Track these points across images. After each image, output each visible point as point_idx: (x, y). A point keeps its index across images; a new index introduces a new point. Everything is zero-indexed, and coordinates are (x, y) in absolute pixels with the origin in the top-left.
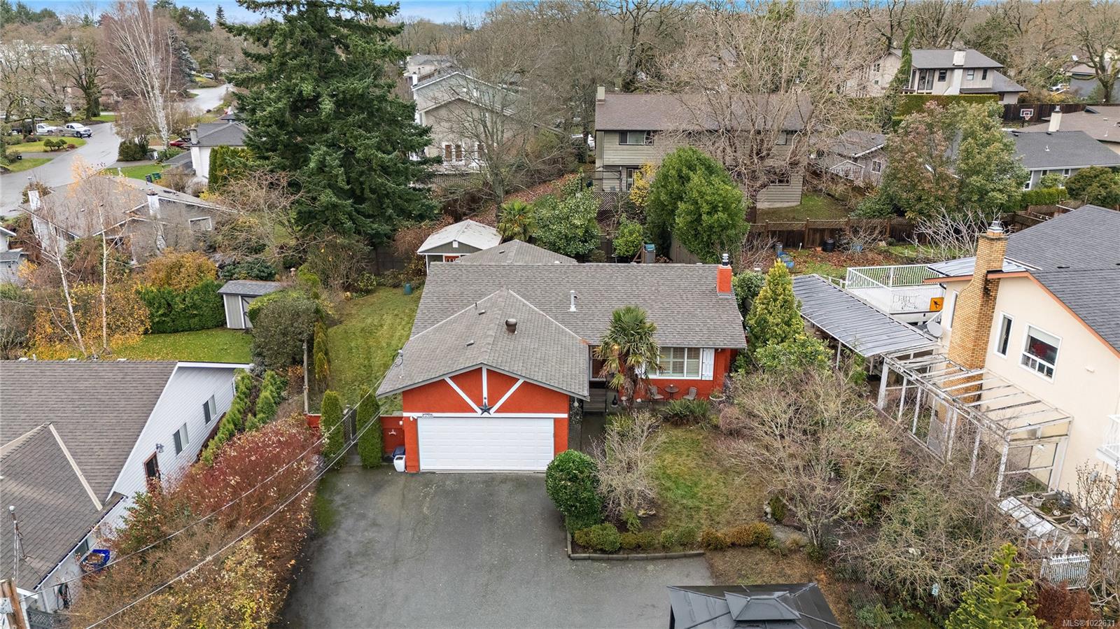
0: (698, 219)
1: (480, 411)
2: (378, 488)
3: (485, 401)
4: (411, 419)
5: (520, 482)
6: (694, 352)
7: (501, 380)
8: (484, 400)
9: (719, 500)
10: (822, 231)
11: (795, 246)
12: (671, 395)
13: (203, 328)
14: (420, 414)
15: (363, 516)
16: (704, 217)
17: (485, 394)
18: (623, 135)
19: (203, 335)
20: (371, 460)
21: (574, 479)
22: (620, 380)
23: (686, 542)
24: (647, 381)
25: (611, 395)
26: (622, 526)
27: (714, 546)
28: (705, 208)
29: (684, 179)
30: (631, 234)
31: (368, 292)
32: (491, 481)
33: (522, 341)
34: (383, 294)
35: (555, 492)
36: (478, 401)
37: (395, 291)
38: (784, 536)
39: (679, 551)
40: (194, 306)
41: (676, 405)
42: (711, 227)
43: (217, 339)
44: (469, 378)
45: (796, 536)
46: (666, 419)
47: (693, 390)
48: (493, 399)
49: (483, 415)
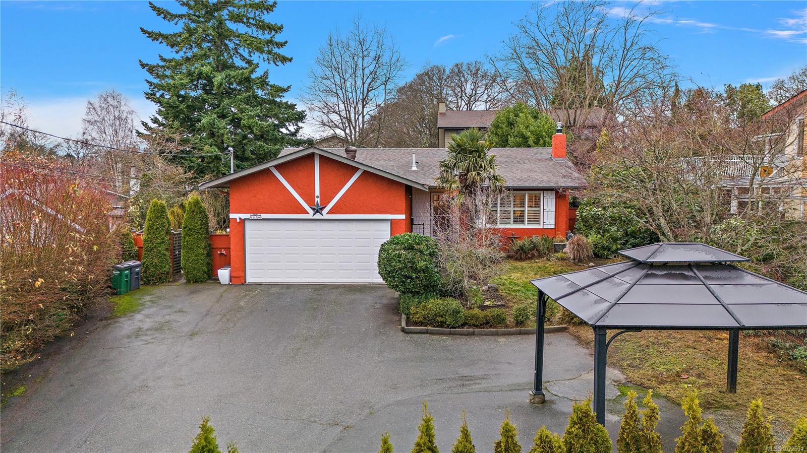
1: (311, 212)
3: (318, 200)
4: (238, 221)
5: (353, 289)
6: (535, 200)
8: (316, 199)
14: (247, 216)
17: (317, 193)
20: (195, 272)
36: (310, 200)
44: (300, 169)
48: (326, 198)
49: (315, 217)
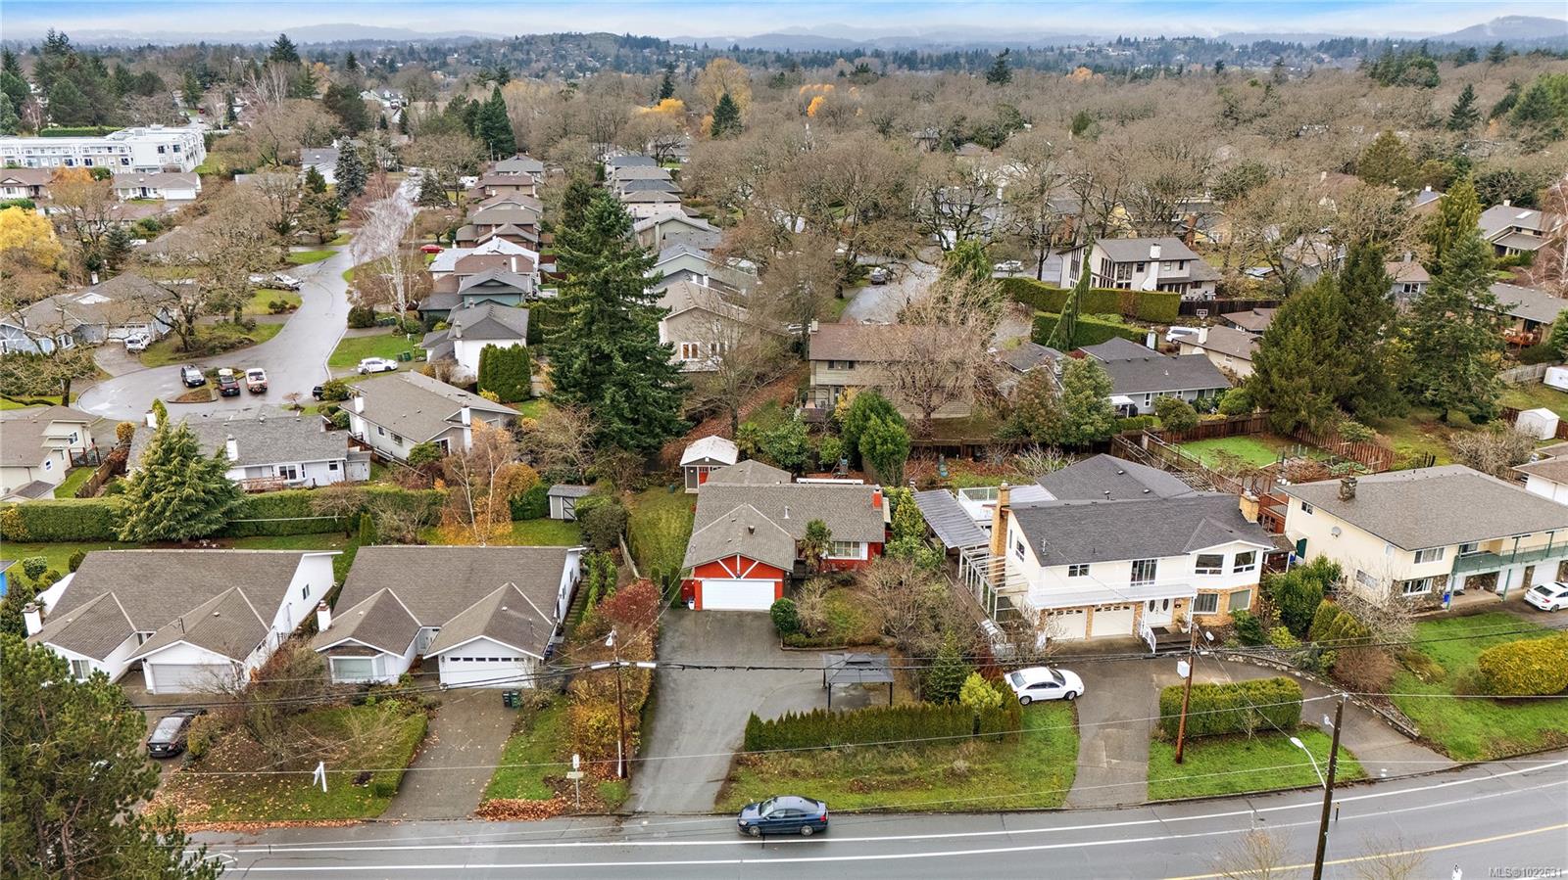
0: (874, 448)
1: (736, 577)
2: (681, 617)
3: (739, 572)
4: (699, 581)
5: (757, 615)
6: (856, 544)
7: (747, 561)
9: (861, 624)
10: (973, 447)
11: (954, 457)
12: (844, 569)
13: (533, 518)
14: (704, 579)
15: (677, 631)
16: (878, 447)
17: (739, 568)
18: (831, 364)
19: (535, 523)
20: (677, 604)
21: (784, 612)
22: (811, 561)
23: (840, 642)
24: (827, 561)
25: (808, 569)
26: (808, 636)
27: (853, 645)
28: (878, 441)
29: (867, 419)
30: (832, 448)
31: (643, 490)
32: (741, 615)
33: (758, 539)
34: (652, 492)
35: (775, 618)
36: (735, 572)
37: (662, 489)
38: (888, 640)
39: (835, 647)
40: (529, 504)
41: (845, 575)
42: (882, 453)
43: (547, 527)
44: (730, 560)
45: (892, 640)
46: (839, 583)
47: (856, 566)
48: (742, 572)
49: (737, 579)
